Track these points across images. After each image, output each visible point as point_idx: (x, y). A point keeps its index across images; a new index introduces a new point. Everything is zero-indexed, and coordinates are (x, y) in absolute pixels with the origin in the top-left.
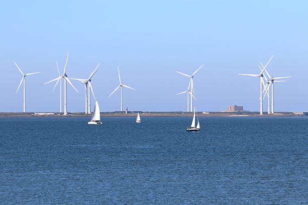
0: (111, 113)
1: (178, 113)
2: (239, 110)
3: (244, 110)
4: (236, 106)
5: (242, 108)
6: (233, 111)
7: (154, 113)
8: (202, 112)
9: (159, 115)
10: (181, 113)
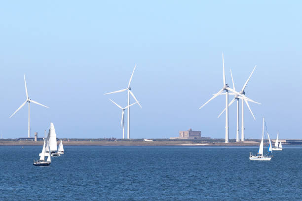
0: (14, 140)
1: (109, 140)
2: (195, 136)
3: (202, 136)
4: (190, 131)
5: (199, 133)
6: (187, 137)
7: (75, 140)
8: (143, 139)
9: (82, 143)
10: (113, 140)
